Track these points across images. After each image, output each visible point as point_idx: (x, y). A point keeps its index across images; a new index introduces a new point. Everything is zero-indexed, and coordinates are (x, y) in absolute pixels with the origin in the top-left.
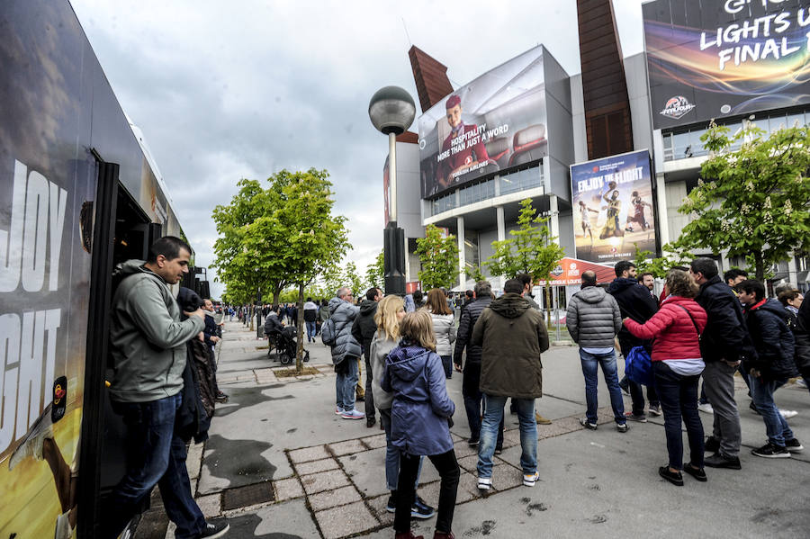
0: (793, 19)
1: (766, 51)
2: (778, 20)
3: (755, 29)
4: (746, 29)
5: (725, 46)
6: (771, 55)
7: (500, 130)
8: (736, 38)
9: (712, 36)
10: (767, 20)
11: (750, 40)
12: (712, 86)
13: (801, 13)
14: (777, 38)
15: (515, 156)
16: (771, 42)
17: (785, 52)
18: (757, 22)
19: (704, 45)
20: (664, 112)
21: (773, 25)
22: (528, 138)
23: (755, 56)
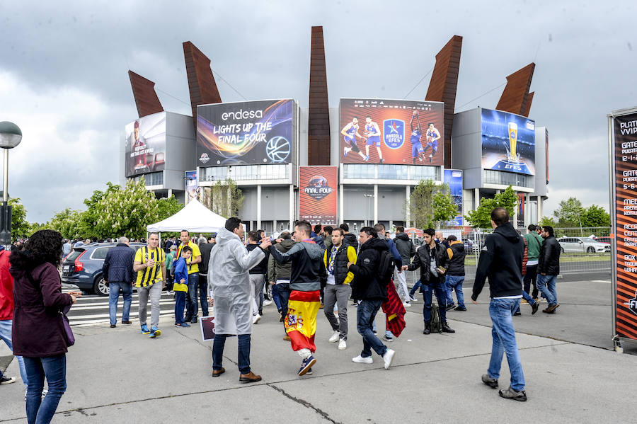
0: (241, 127)
1: (232, 140)
2: (237, 127)
3: (230, 129)
4: (227, 128)
5: (221, 134)
6: (233, 141)
7: (150, 150)
8: (224, 132)
9: (217, 129)
10: (234, 126)
11: (227, 134)
12: (215, 151)
13: (244, 125)
14: (236, 134)
15: (156, 166)
16: (234, 136)
17: (238, 141)
18: (231, 126)
19: (215, 132)
20: (201, 159)
21: (236, 129)
22: (160, 158)
23: (229, 141)
